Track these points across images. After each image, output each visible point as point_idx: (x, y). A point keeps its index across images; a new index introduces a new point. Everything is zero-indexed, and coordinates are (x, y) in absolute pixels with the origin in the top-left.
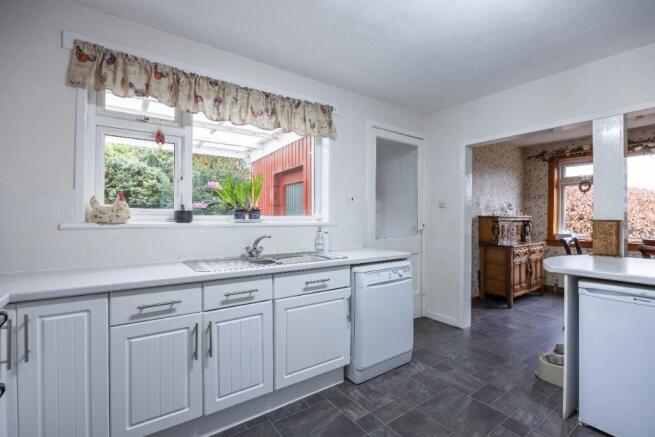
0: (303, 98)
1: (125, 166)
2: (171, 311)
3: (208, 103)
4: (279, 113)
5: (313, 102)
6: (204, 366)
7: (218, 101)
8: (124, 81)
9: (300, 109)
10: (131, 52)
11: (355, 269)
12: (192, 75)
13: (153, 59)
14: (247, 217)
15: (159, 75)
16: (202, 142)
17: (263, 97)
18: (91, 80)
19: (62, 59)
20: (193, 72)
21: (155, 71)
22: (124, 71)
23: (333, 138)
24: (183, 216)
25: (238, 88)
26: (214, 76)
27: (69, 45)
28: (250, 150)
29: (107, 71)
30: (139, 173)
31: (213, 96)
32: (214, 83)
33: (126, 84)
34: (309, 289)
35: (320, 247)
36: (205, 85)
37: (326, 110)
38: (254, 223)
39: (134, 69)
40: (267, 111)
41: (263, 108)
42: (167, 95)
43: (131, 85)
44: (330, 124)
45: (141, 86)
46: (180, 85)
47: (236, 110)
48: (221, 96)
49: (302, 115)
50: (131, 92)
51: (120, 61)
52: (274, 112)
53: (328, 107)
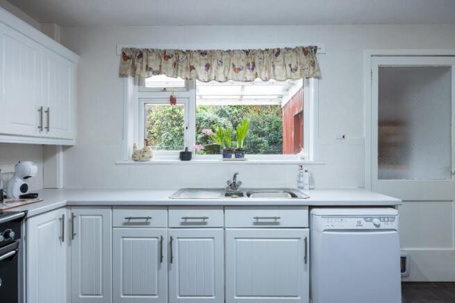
0: (282, 46)
2: (147, 223)
3: (200, 70)
4: (257, 65)
5: (293, 47)
6: (169, 269)
7: (208, 66)
8: (147, 66)
9: (280, 57)
10: (150, 47)
11: (314, 211)
12: (188, 51)
13: (162, 47)
14: (233, 156)
15: (167, 57)
17: (244, 55)
18: (129, 72)
19: (117, 60)
20: (188, 49)
21: (166, 56)
22: (147, 60)
23: (318, 78)
24: (186, 156)
25: (222, 53)
26: (203, 48)
27: (120, 53)
29: (138, 65)
31: (204, 63)
32: (203, 53)
33: (148, 69)
34: (258, 223)
35: (302, 185)
36: (197, 56)
37: (310, 52)
38: (239, 161)
39: (152, 57)
40: (248, 65)
41: (243, 64)
42: (171, 71)
43: (150, 69)
44: (313, 64)
45: (156, 68)
47: (221, 70)
48: (210, 63)
49: (282, 63)
50: (151, 73)
51: (144, 54)
52: (254, 65)
53: (311, 48)
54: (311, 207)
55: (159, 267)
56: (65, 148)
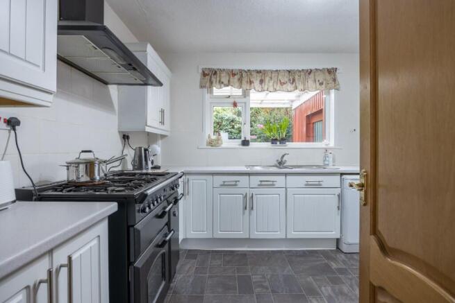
0: (313, 67)
1: (226, 118)
3: (257, 83)
4: (297, 81)
5: (321, 68)
6: (250, 214)
7: (262, 81)
8: (220, 81)
9: (312, 75)
10: (222, 67)
11: (344, 176)
12: (249, 70)
13: (231, 68)
15: (234, 75)
16: (262, 101)
17: (287, 74)
18: (208, 84)
19: (198, 77)
21: (233, 73)
22: (220, 76)
23: (338, 89)
25: (272, 72)
26: (259, 68)
27: (200, 71)
28: (292, 101)
29: (213, 79)
30: (232, 121)
31: (259, 79)
32: (259, 72)
33: (221, 83)
34: (308, 185)
36: (254, 74)
37: (332, 71)
39: (223, 75)
40: (290, 80)
41: (287, 80)
42: (237, 84)
43: (222, 83)
44: (335, 80)
45: (226, 82)
46: (242, 77)
47: (271, 84)
48: (263, 78)
49: (313, 79)
50: (222, 85)
51: (218, 72)
52: (294, 80)
53: (333, 69)
54: (342, 174)
55: (244, 213)
56: (163, 136)
